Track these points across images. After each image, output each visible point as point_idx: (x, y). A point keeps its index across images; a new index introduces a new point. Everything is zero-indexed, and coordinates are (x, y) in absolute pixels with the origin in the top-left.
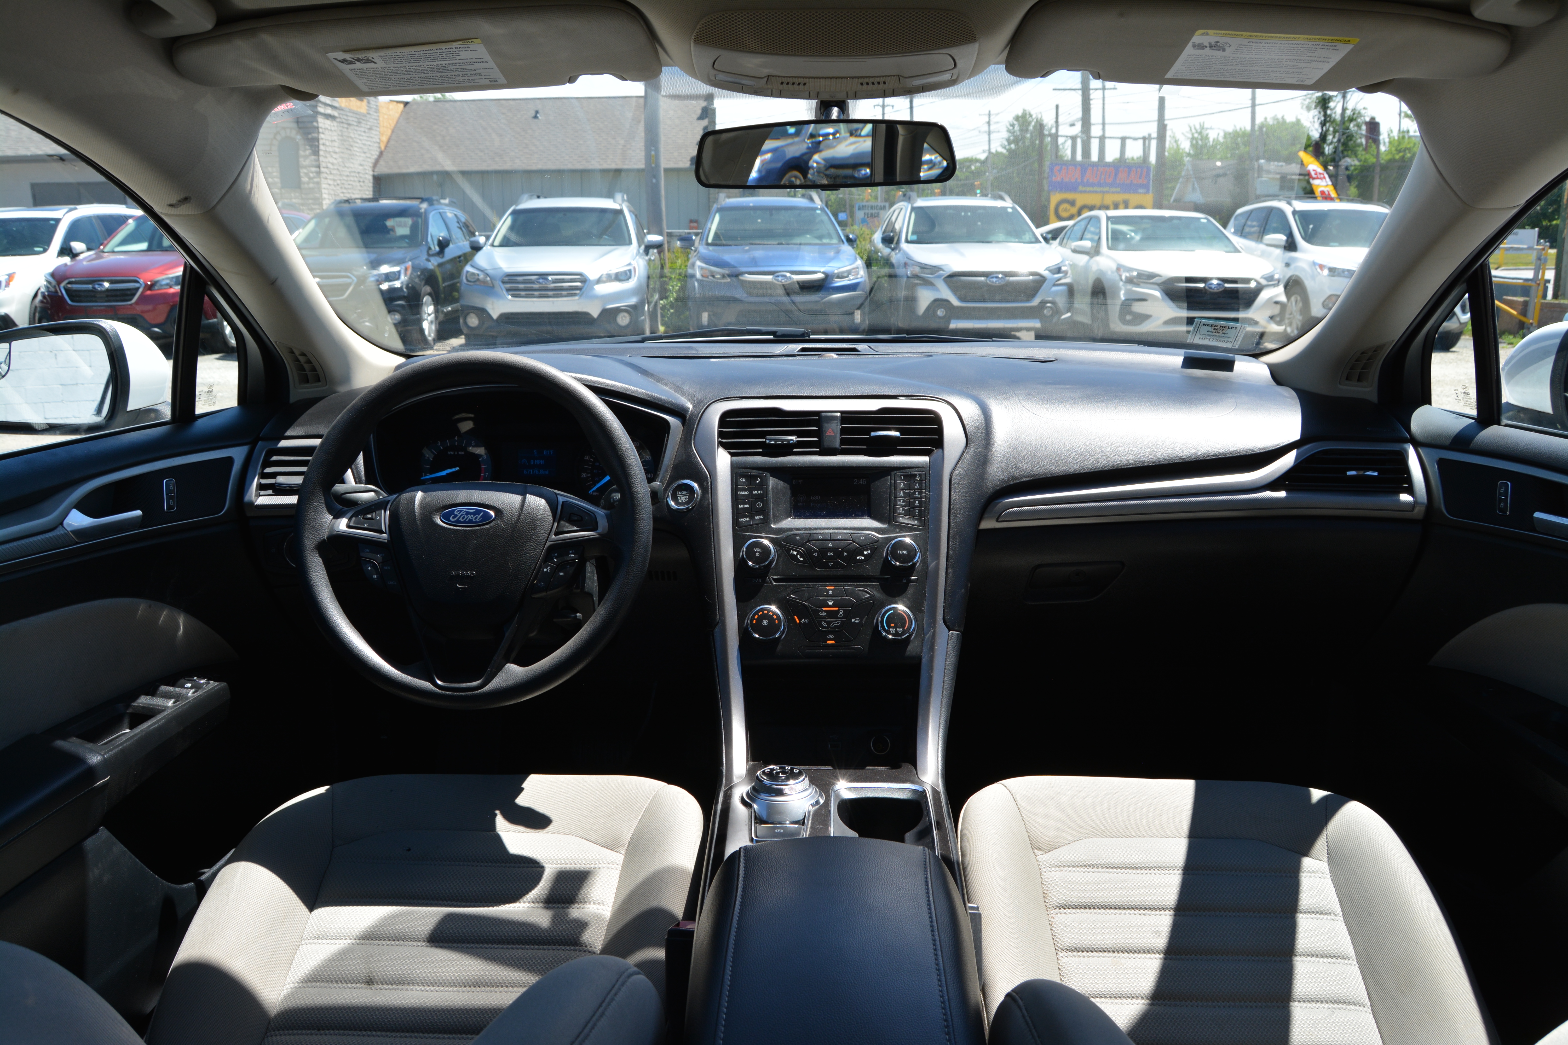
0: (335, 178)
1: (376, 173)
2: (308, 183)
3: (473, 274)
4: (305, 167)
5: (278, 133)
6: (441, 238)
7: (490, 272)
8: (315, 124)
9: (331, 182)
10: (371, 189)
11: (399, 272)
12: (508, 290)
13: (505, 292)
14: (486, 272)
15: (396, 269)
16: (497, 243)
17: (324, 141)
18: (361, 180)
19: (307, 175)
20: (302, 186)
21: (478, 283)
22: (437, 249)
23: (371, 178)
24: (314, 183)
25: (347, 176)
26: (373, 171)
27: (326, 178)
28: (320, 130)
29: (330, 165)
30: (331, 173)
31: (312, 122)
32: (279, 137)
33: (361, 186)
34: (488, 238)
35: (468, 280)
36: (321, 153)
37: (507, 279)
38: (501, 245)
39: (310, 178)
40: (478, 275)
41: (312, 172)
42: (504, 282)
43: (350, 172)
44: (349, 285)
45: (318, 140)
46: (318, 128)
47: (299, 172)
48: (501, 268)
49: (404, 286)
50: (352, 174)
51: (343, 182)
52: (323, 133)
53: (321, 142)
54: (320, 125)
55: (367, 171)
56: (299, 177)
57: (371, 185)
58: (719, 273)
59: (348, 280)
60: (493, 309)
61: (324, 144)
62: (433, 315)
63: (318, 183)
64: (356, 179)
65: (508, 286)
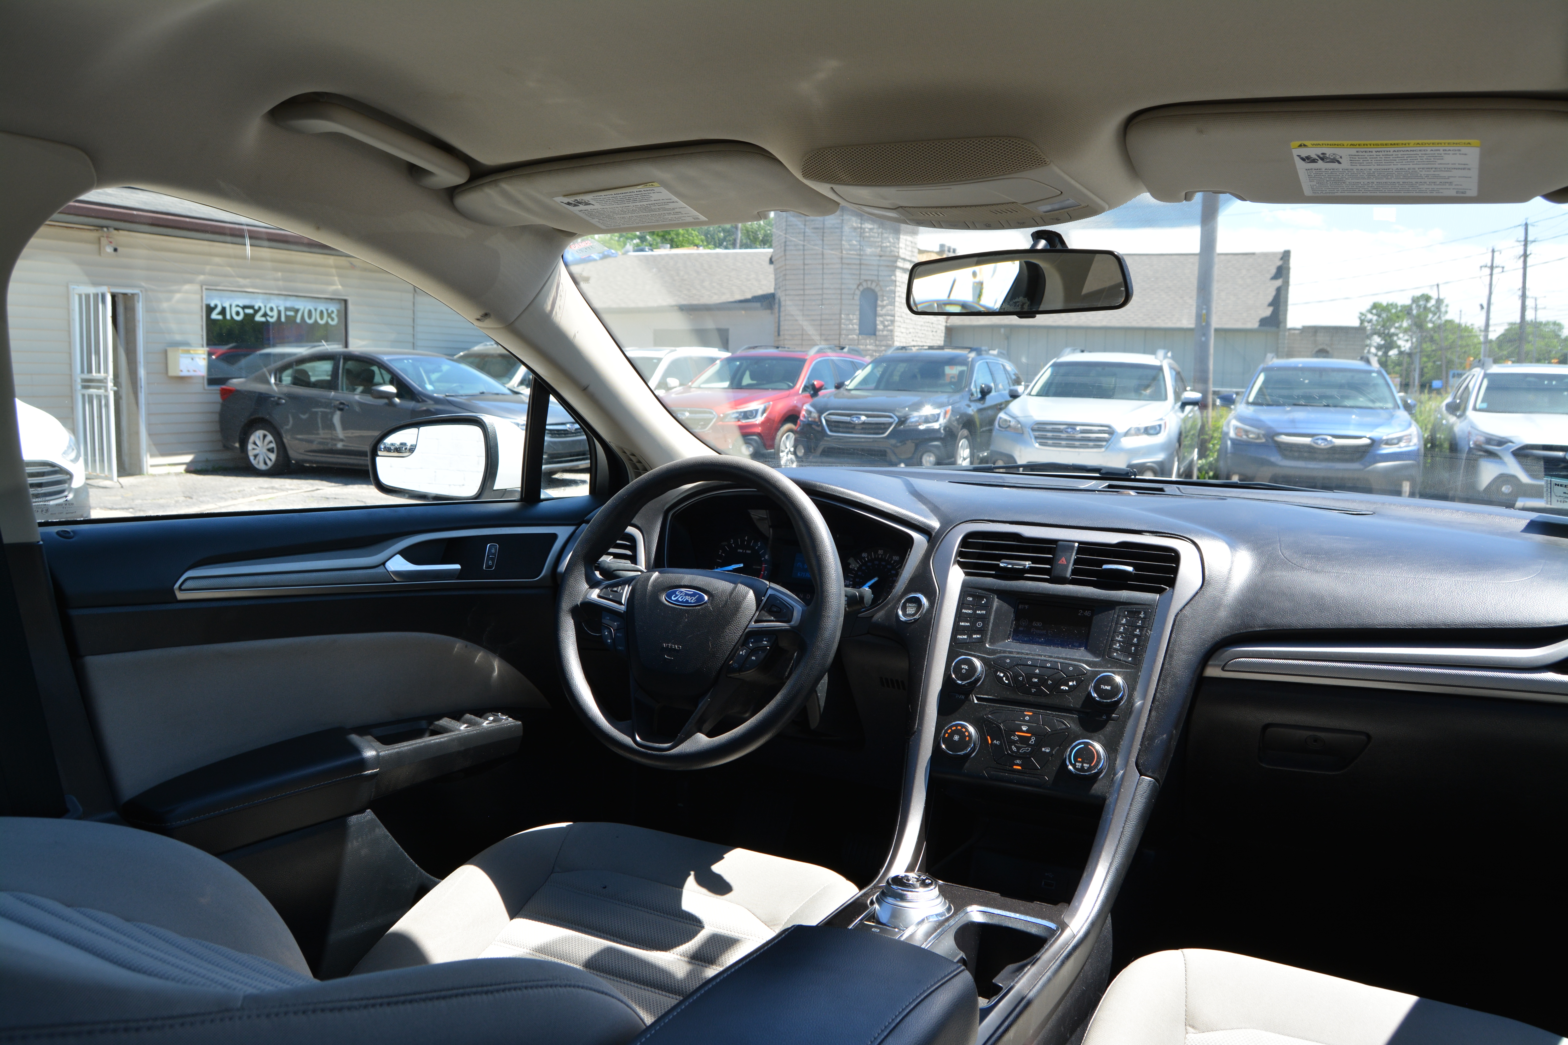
0: (908, 327)
1: (948, 324)
2: (883, 331)
3: (1006, 421)
4: (881, 316)
5: (860, 284)
6: (983, 386)
7: (1022, 419)
8: (893, 278)
9: (903, 330)
10: (943, 339)
11: (939, 415)
12: (1036, 438)
13: (1033, 440)
14: (1018, 419)
15: (937, 411)
16: (1034, 392)
17: (900, 294)
18: (934, 330)
19: (882, 322)
20: (877, 333)
21: (1008, 429)
22: (979, 396)
23: (943, 329)
24: (888, 331)
25: (922, 326)
26: (946, 322)
27: (900, 327)
28: (898, 284)
29: (904, 315)
30: (904, 322)
31: (891, 276)
32: (861, 288)
33: (933, 335)
34: (1026, 387)
35: (1000, 426)
36: (897, 304)
37: (1036, 427)
38: (1039, 394)
39: (885, 326)
40: (1010, 421)
41: (887, 321)
42: (1033, 430)
43: (924, 322)
44: (891, 424)
45: (894, 292)
46: (895, 281)
47: (875, 320)
48: (1032, 416)
49: (942, 428)
50: (927, 324)
51: (917, 331)
52: (900, 286)
53: (897, 294)
54: (898, 279)
55: (941, 322)
56: (875, 325)
57: (943, 335)
58: (1253, 433)
59: (890, 420)
60: (1020, 456)
61: (899, 296)
62: (968, 460)
63: (891, 331)
64: (929, 329)
65: (1037, 433)
